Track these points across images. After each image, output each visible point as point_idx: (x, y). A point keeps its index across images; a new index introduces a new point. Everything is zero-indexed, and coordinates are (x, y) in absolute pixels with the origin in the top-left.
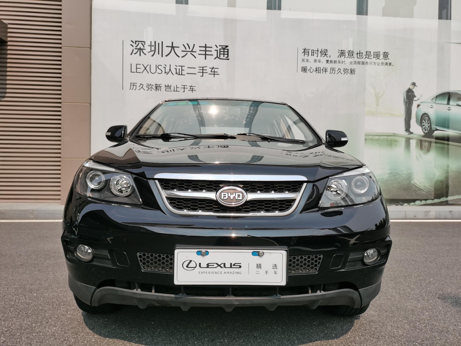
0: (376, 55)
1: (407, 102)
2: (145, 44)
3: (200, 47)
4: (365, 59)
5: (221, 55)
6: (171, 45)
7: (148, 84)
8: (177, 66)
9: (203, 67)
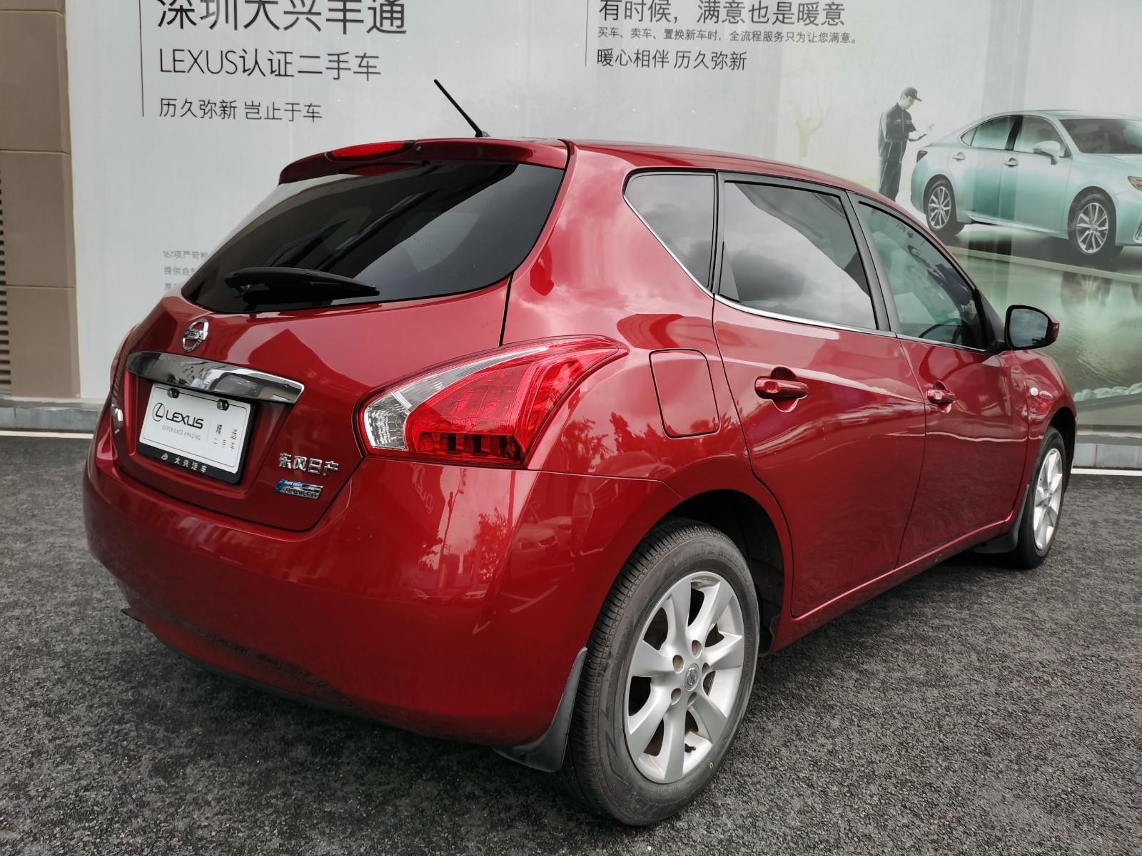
0: (805, 12)
1: (887, 145)
4: (773, 24)
5: (384, 21)
7: (204, 101)
8: (273, 52)
9: (338, 55)
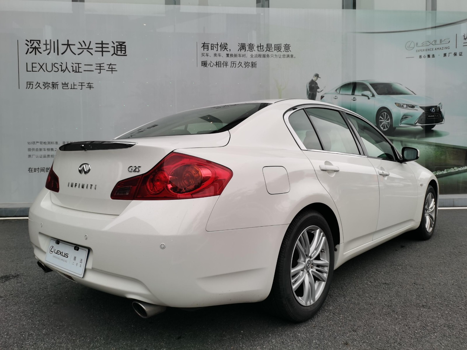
0: (277, 47)
1: (310, 94)
2: (40, 43)
3: (96, 44)
4: (266, 51)
5: (118, 51)
6: (67, 44)
7: (45, 83)
8: (73, 63)
9: (100, 64)
